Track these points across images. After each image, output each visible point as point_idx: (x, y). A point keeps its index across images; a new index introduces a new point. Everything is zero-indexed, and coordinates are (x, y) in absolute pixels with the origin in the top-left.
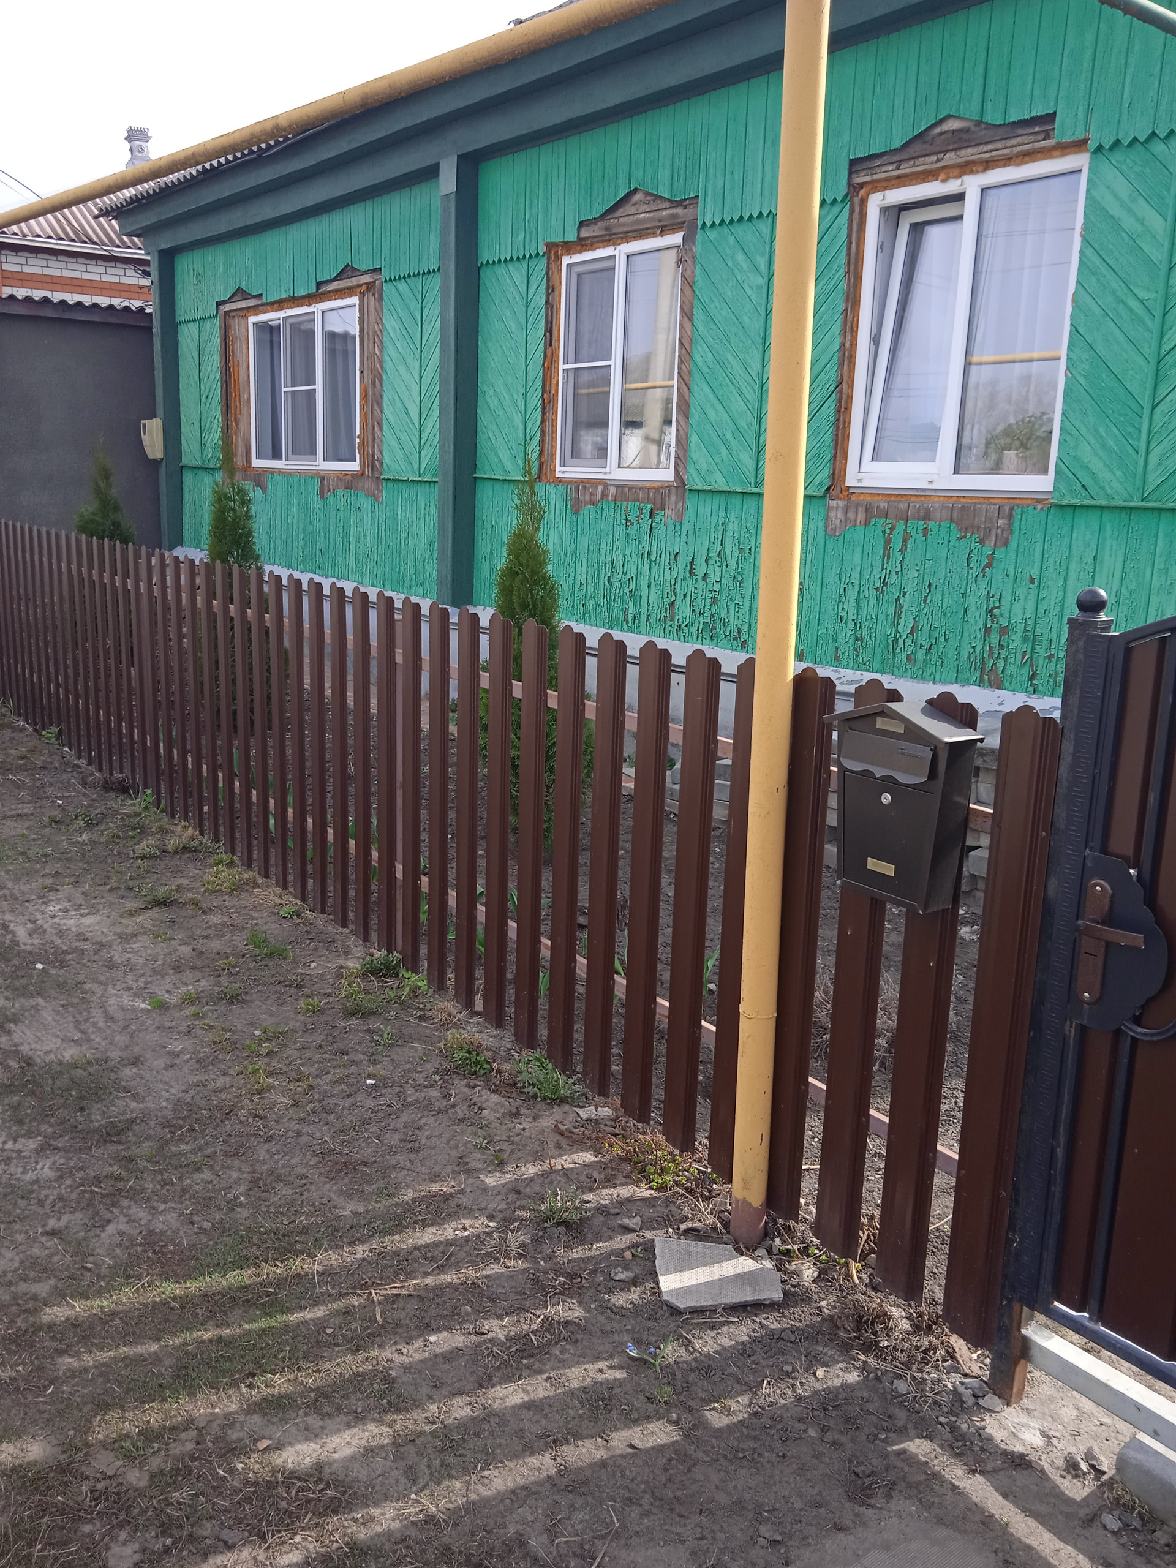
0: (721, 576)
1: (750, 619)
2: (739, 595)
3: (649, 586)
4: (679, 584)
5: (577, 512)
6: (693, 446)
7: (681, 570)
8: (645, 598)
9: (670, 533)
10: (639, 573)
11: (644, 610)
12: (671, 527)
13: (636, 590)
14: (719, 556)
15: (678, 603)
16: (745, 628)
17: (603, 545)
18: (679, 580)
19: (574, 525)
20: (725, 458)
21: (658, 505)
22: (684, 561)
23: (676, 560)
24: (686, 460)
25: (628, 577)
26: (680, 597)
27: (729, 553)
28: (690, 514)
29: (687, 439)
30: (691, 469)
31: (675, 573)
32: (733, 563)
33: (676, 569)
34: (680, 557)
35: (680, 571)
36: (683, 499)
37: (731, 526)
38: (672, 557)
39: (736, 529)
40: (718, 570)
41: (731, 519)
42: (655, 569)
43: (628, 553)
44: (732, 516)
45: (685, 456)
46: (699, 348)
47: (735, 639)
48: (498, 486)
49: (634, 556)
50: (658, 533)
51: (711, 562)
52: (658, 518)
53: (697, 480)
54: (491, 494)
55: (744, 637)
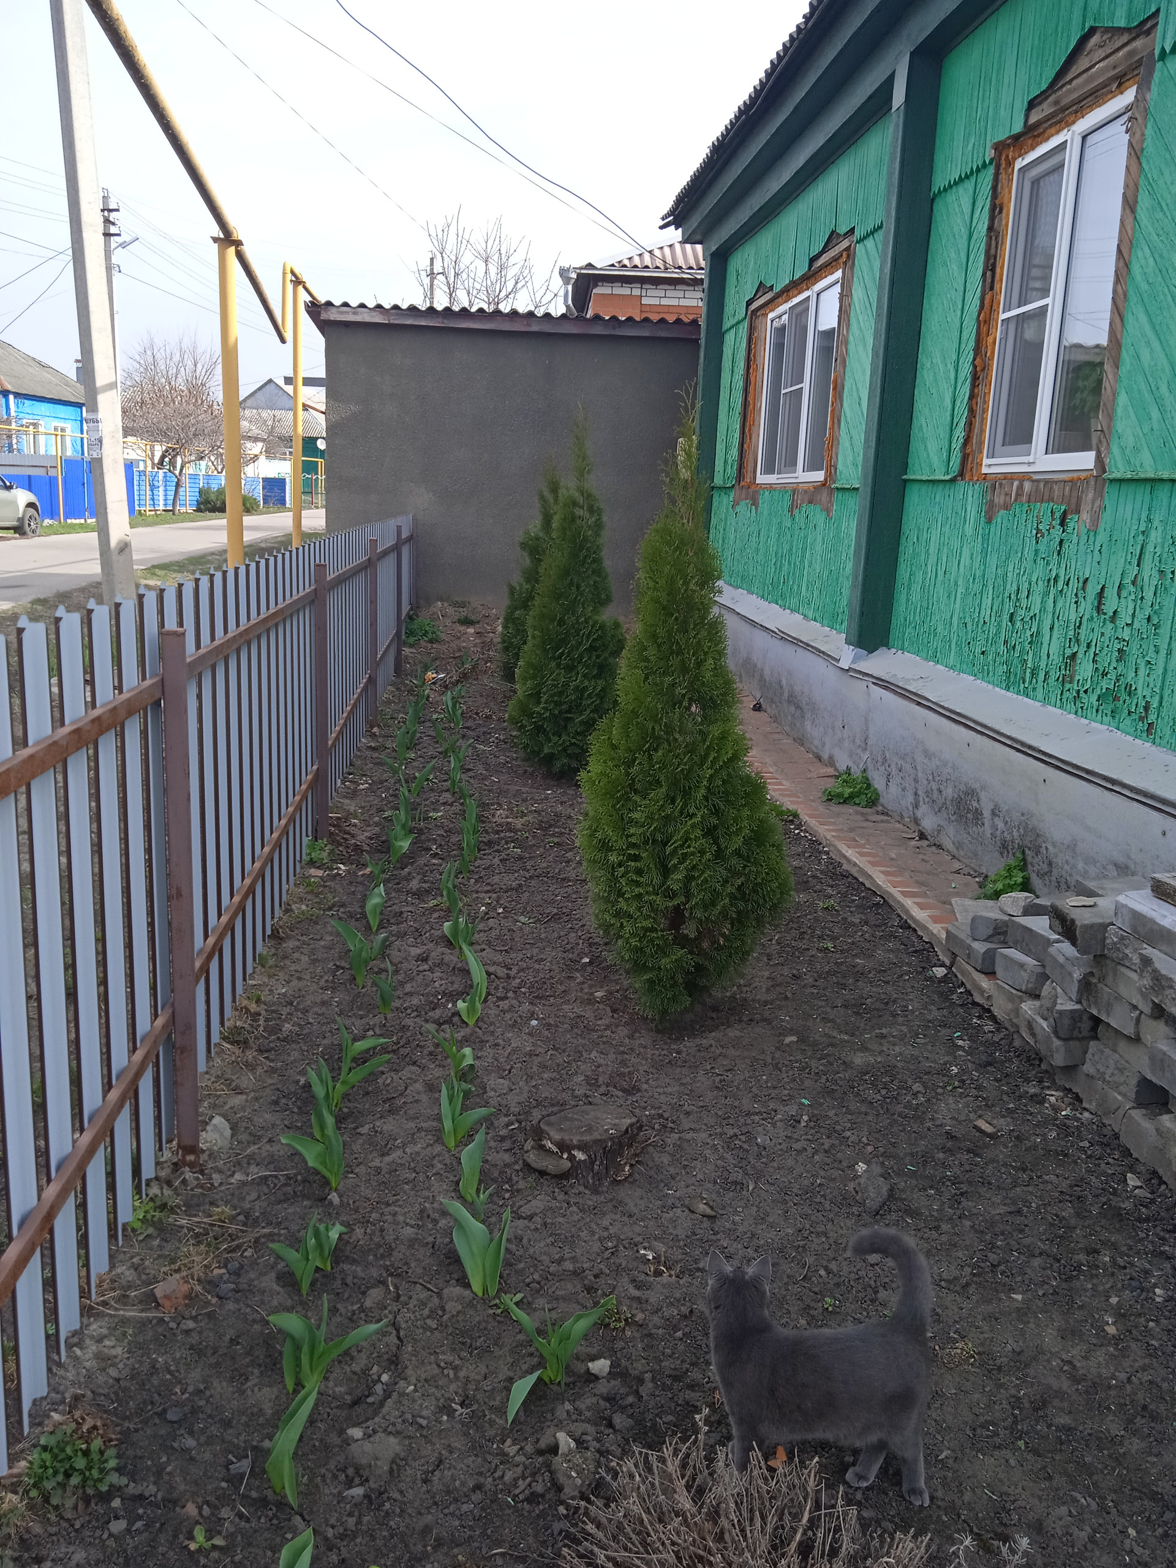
0: (1133, 615)
1: (1162, 689)
2: (1152, 648)
3: (1052, 629)
4: (1083, 627)
5: (989, 521)
6: (1119, 411)
7: (1089, 606)
8: (1045, 646)
9: (1082, 547)
10: (1043, 609)
11: (1043, 664)
12: (1084, 538)
13: (1038, 632)
14: (1134, 583)
15: (1080, 655)
16: (1155, 704)
17: (1011, 568)
18: (1085, 619)
19: (986, 538)
20: (1155, 427)
21: (1073, 507)
22: (1093, 589)
23: (1084, 589)
24: (1110, 433)
25: (1032, 614)
26: (1083, 648)
27: (1146, 579)
28: (1107, 517)
29: (1114, 400)
30: (1115, 449)
31: (1081, 610)
32: (1149, 595)
33: (1083, 603)
34: (1089, 586)
35: (1087, 606)
36: (1102, 496)
37: (1153, 534)
38: (1081, 585)
39: (1160, 540)
40: (1131, 605)
41: (1156, 523)
42: (1060, 604)
43: (1034, 579)
44: (1157, 519)
45: (1109, 427)
46: (1140, 254)
47: (1141, 719)
48: (924, 488)
49: (1040, 583)
50: (1069, 549)
51: (1124, 593)
52: (1071, 525)
53: (1120, 465)
54: (917, 500)
55: (1152, 718)
